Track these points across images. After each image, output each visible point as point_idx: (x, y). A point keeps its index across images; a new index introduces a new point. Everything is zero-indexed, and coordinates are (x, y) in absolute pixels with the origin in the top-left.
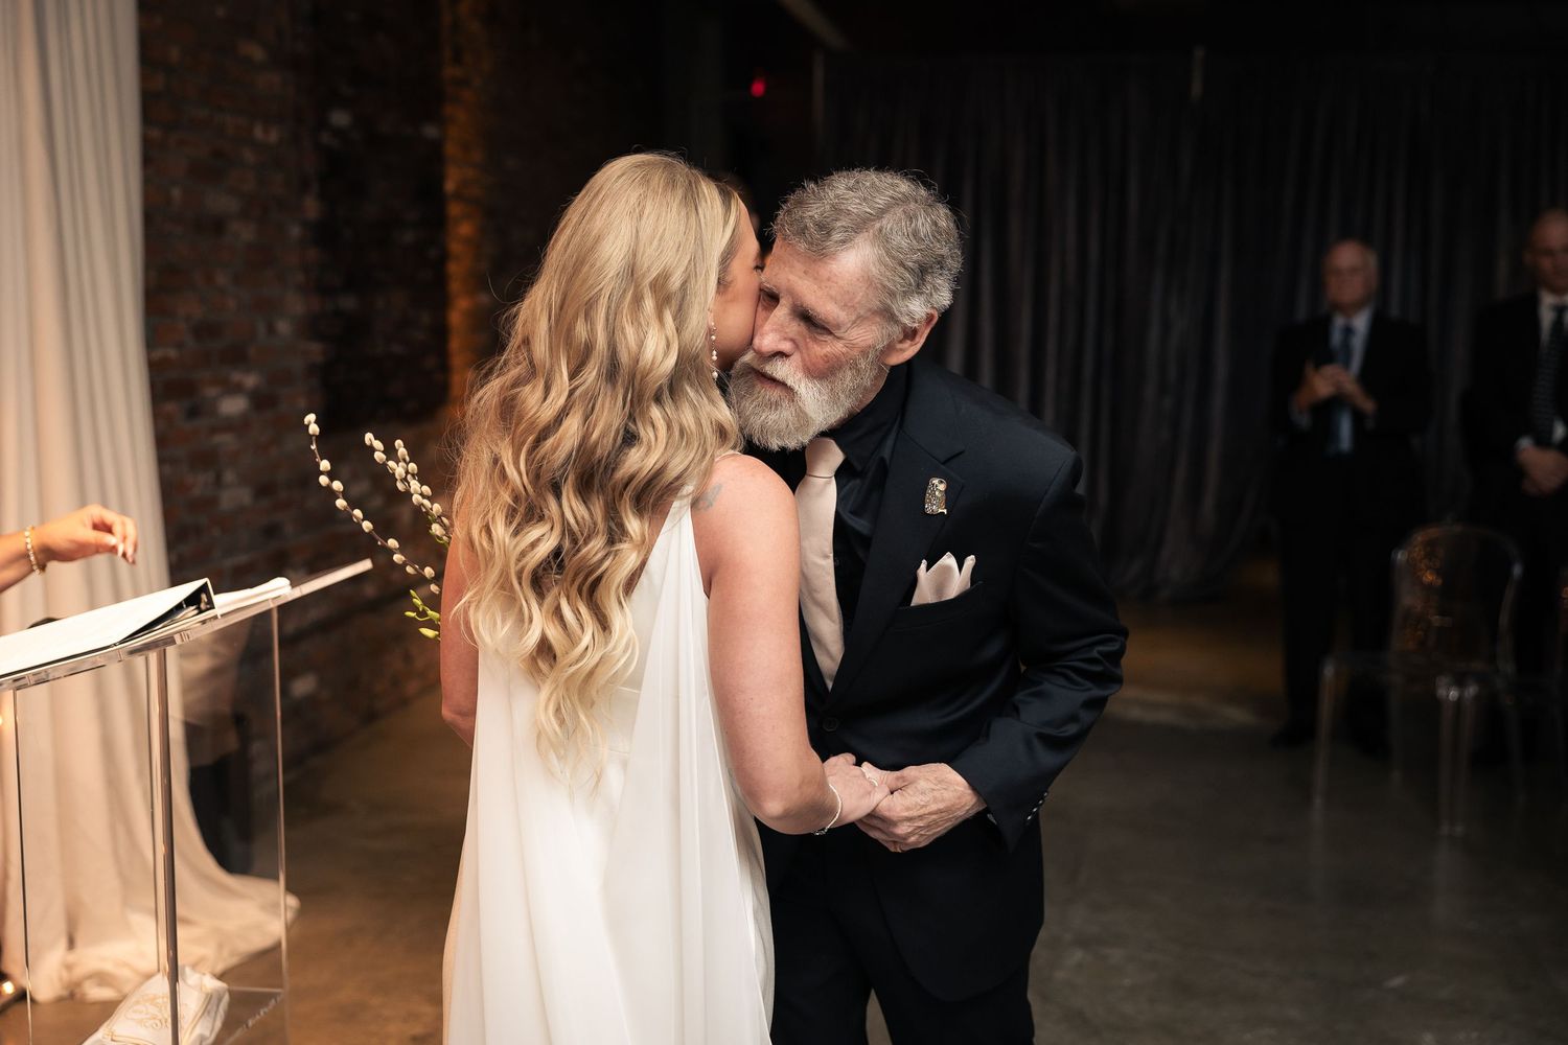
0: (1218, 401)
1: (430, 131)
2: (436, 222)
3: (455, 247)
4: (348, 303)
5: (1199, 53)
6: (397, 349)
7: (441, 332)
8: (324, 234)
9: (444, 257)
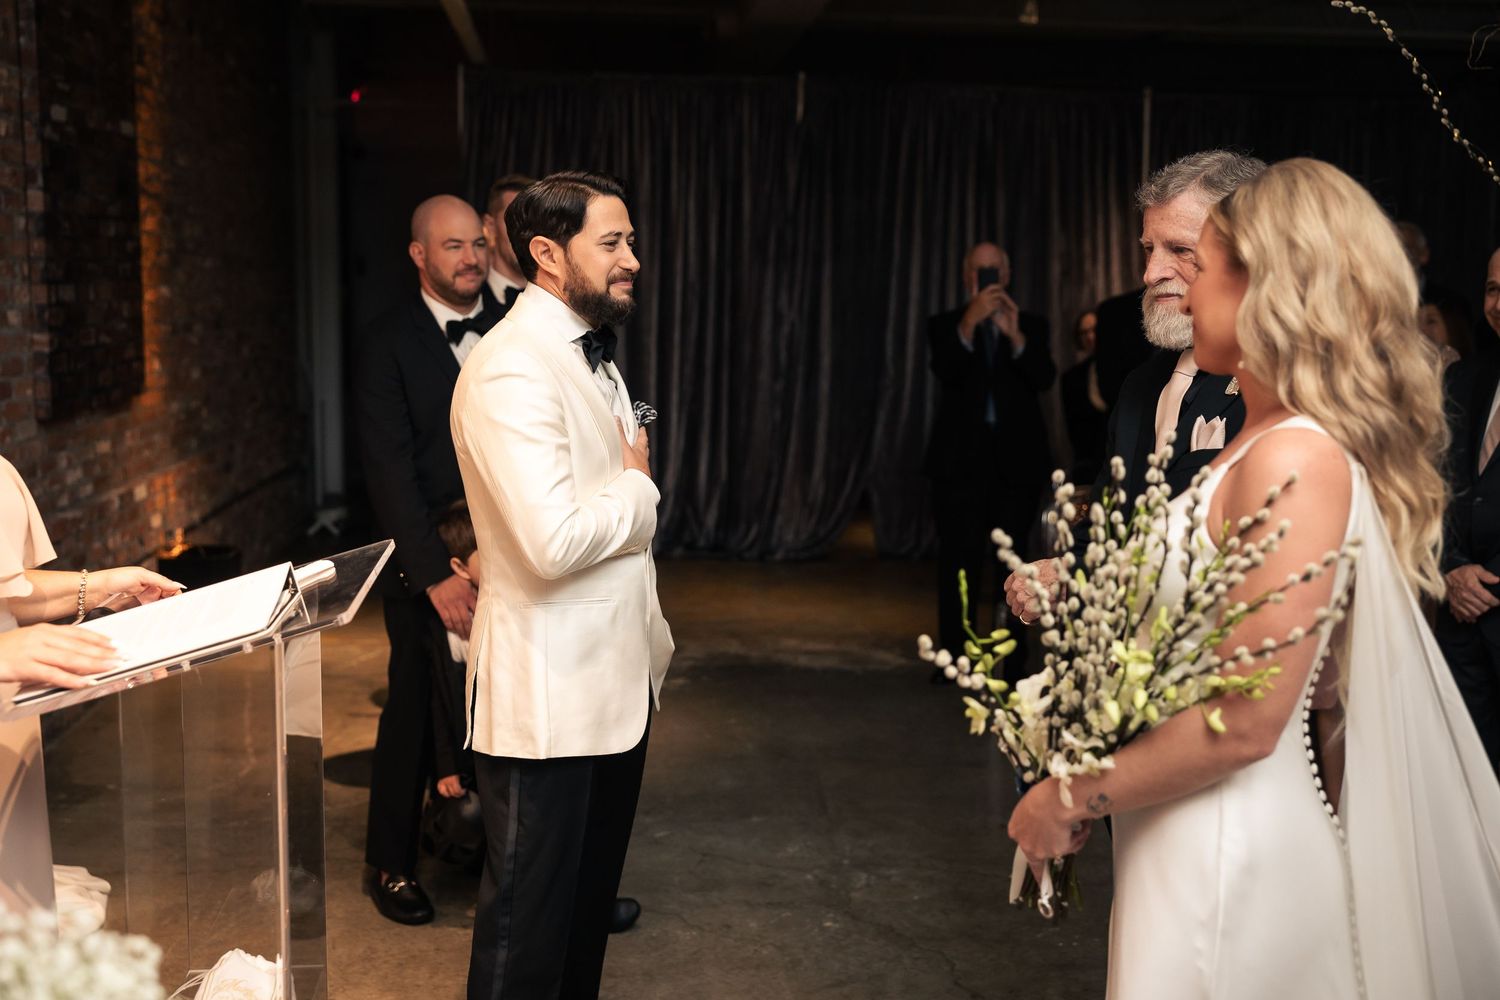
0: (825, 385)
1: (126, 128)
2: (133, 218)
3: (145, 242)
4: (68, 294)
5: (802, 76)
6: (105, 339)
7: (137, 322)
8: (49, 225)
9: (137, 253)
